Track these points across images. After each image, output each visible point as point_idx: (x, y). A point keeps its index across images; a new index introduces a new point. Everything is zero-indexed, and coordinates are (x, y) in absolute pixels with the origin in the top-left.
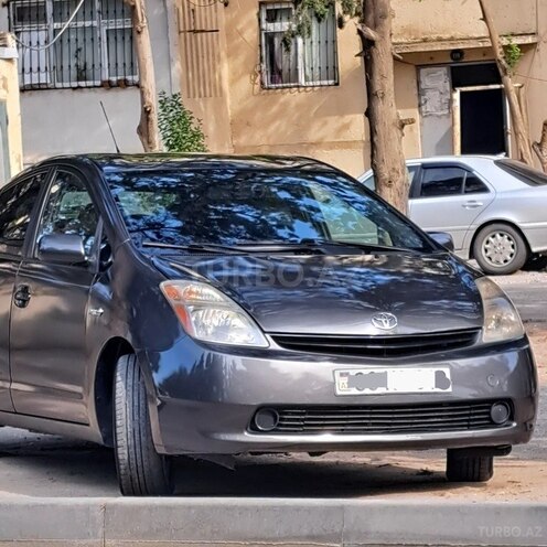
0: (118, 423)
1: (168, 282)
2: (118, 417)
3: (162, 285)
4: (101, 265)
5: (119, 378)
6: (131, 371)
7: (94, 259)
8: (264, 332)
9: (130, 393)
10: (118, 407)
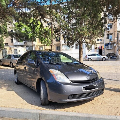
0: (41, 94)
1: (50, 70)
2: (41, 93)
3: (49, 70)
4: (37, 65)
5: (41, 86)
6: (43, 84)
7: (36, 64)
8: (69, 80)
9: (43, 89)
10: (41, 91)
